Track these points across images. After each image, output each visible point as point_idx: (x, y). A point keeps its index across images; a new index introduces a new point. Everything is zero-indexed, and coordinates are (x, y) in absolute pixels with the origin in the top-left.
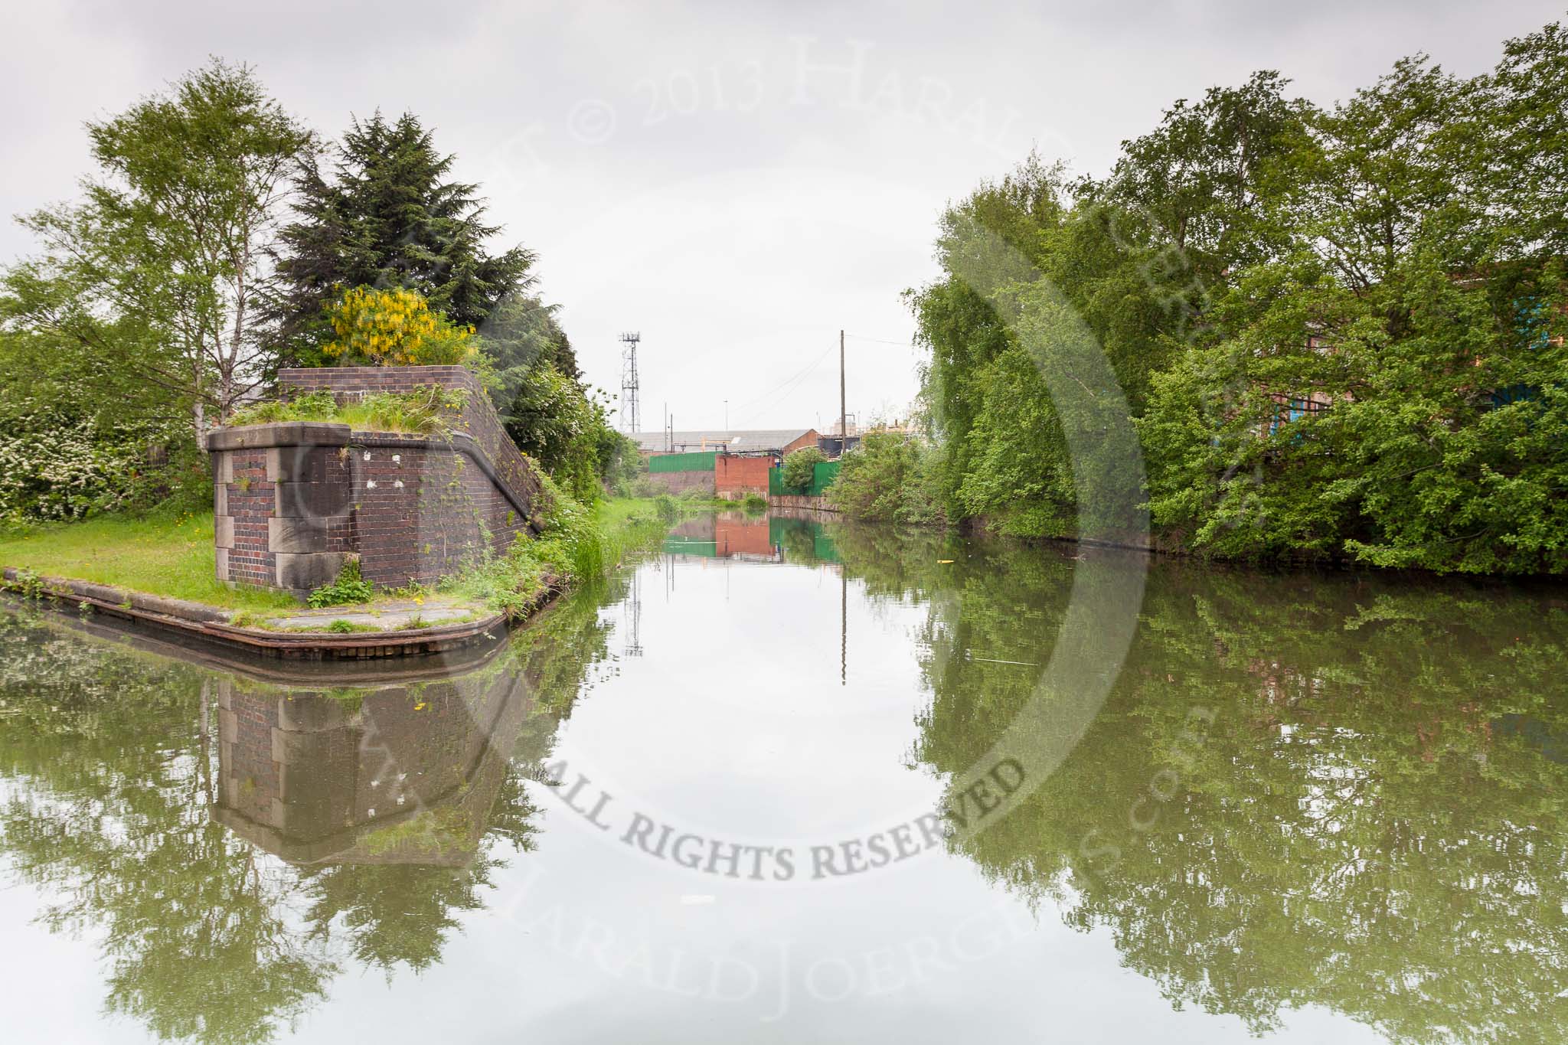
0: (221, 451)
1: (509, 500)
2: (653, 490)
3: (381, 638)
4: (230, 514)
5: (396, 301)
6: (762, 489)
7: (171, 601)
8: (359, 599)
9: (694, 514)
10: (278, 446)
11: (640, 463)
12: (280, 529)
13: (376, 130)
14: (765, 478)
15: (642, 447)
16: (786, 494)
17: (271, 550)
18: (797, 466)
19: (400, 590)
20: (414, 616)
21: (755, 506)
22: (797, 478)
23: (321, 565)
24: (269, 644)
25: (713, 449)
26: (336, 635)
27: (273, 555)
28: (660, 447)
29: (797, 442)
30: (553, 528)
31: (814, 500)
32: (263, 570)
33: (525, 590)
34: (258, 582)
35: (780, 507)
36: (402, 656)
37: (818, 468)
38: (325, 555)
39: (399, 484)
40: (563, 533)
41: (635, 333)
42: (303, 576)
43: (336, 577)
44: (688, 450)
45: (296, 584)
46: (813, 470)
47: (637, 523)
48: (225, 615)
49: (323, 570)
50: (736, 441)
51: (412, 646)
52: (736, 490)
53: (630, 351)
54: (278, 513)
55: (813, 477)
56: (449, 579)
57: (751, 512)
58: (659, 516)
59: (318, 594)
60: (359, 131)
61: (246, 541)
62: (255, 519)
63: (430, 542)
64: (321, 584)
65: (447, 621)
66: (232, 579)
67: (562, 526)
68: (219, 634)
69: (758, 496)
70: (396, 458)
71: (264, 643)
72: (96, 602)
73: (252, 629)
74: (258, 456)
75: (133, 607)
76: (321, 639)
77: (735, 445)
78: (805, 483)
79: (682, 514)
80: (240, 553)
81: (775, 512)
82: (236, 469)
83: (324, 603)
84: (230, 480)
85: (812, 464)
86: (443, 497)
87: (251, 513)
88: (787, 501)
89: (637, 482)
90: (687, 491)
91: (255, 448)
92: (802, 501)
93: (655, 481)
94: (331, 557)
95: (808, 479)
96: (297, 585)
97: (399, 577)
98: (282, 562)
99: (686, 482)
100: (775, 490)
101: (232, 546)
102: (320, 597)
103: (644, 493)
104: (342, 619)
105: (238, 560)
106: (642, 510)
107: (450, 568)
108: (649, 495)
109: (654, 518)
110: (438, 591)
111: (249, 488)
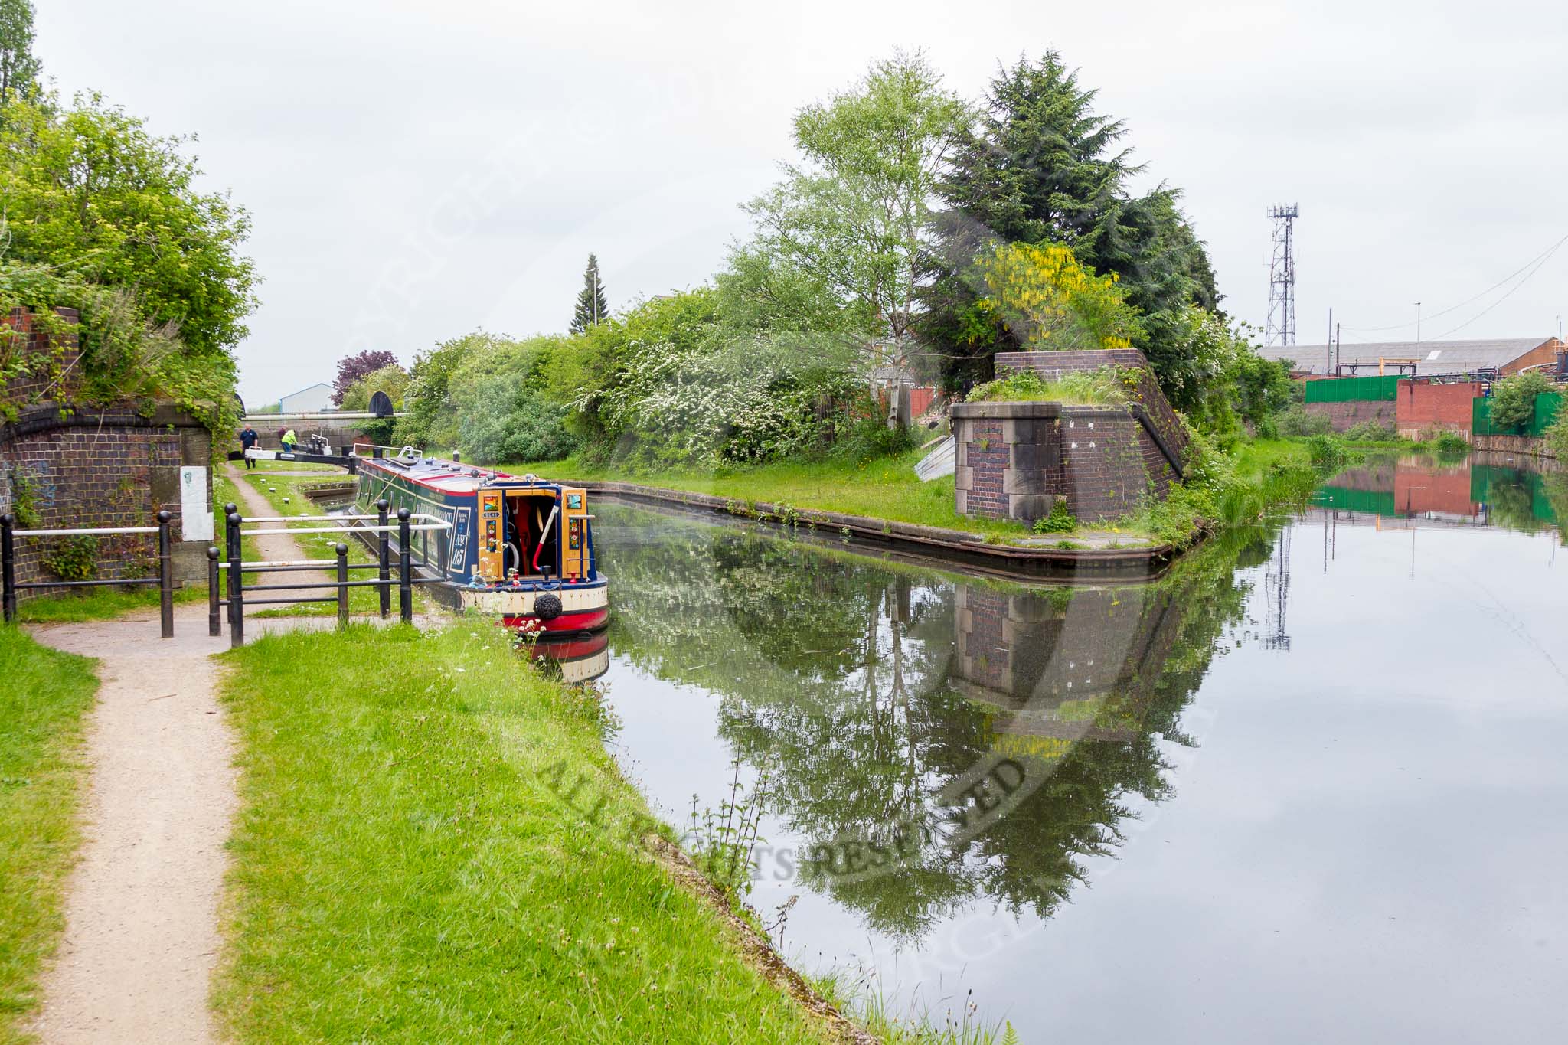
0: (963, 419)
1: (1164, 454)
2: (1310, 426)
3: (1092, 554)
4: (969, 465)
5: (1046, 256)
6: (1463, 426)
7: (924, 527)
8: (1067, 528)
9: (1361, 460)
10: (1015, 418)
11: (1291, 390)
12: (1012, 477)
13: (1020, 75)
14: (1467, 412)
15: (1296, 369)
16: (1496, 433)
17: (1005, 491)
18: (1512, 397)
19: (1094, 524)
20: (1113, 541)
21: (1452, 449)
22: (1510, 413)
23: (1041, 502)
24: (1016, 555)
25: (1396, 372)
26: (1062, 550)
27: (1008, 496)
28: (1320, 368)
29: (1528, 358)
30: (1200, 478)
31: (1535, 443)
32: (997, 506)
33: (1183, 529)
34: (993, 515)
35: (1486, 450)
36: (1105, 567)
37: (1541, 401)
38: (1044, 496)
39: (1092, 445)
40: (1209, 482)
41: (1292, 205)
42: (1029, 511)
43: (1050, 512)
44: (1361, 373)
45: (1025, 516)
46: (1534, 402)
47: (1282, 473)
48: (976, 537)
49: (1042, 507)
50: (1434, 355)
51: (1112, 561)
52: (1425, 428)
53: (1283, 232)
54: (1013, 466)
55: (1534, 411)
56: (1126, 518)
57: (1444, 458)
58: (1314, 462)
59: (1039, 525)
60: (1005, 76)
61: (983, 485)
62: (991, 470)
63: (1113, 488)
64: (1040, 517)
65: (1134, 545)
66: (969, 512)
67: (1208, 477)
68: (973, 549)
69: (1456, 435)
70: (1091, 425)
71: (1012, 555)
72: (854, 528)
73: (1001, 545)
74: (997, 425)
75: (892, 532)
76: (1052, 553)
77: (1431, 364)
78: (1521, 420)
79: (1344, 460)
80: (978, 494)
81: (1480, 458)
82: (976, 433)
83: (1044, 531)
84: (971, 441)
85: (1532, 395)
86: (1123, 454)
87: (989, 465)
88: (1499, 443)
89: (1287, 416)
90: (1357, 427)
91: (996, 418)
92: (1518, 443)
93: (1314, 413)
94: (1047, 498)
95: (1527, 414)
96: (1025, 518)
97: (1092, 515)
98: (1013, 501)
99: (1355, 415)
100: (1480, 428)
101: (970, 488)
102: (1041, 526)
103: (1297, 430)
104: (1066, 540)
105: (976, 499)
106: (1290, 456)
107: (1128, 508)
108: (1303, 433)
109: (1306, 466)
110: (1119, 526)
111: (988, 447)
